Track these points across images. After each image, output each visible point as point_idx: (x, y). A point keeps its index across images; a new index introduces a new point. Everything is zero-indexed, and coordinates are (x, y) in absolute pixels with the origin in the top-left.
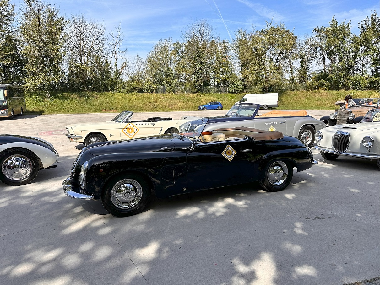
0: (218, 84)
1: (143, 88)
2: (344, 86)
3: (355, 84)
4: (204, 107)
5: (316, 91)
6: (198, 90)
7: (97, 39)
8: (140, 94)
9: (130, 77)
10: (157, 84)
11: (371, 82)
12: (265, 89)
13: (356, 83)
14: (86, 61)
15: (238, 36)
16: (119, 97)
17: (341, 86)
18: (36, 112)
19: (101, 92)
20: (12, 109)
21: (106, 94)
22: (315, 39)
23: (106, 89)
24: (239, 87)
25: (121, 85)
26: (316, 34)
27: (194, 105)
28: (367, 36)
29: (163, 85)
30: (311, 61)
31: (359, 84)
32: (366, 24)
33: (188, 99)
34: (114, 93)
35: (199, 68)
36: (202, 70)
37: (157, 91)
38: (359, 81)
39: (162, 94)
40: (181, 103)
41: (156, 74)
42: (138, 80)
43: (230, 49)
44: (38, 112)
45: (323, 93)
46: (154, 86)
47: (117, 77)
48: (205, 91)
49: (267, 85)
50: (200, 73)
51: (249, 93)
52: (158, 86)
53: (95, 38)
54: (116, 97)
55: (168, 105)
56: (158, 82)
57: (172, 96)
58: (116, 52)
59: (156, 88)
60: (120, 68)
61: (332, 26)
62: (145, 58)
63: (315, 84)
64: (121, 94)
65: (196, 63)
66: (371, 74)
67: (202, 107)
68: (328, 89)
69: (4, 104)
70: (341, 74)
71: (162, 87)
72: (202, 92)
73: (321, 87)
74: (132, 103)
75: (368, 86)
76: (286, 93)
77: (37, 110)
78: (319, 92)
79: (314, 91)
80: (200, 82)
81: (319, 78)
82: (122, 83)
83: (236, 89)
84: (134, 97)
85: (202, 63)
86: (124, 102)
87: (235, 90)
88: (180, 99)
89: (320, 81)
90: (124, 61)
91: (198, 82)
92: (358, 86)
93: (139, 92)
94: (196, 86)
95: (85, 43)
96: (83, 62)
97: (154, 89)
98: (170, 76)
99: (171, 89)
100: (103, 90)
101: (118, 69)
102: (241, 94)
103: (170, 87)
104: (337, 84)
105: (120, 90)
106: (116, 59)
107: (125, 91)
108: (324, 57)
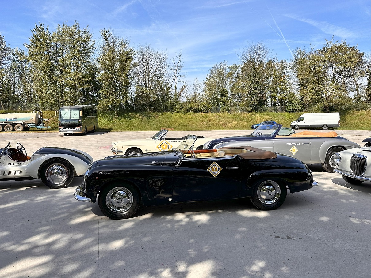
0: (275, 103)
1: (199, 108)
6: (253, 109)
8: (196, 114)
9: (188, 99)
12: (326, 108)
16: (176, 117)
18: (106, 129)
19: (161, 112)
20: (86, 127)
21: (165, 114)
23: (166, 110)
24: (297, 106)
25: (179, 106)
27: (248, 124)
29: (218, 105)
33: (242, 118)
34: (173, 113)
35: (254, 88)
36: (257, 90)
37: (212, 111)
39: (216, 113)
40: (235, 122)
42: (195, 101)
43: (288, 68)
44: (108, 129)
46: (209, 106)
47: (176, 99)
48: (260, 110)
49: (327, 105)
50: (255, 93)
51: (309, 112)
52: (213, 106)
53: (159, 65)
54: (174, 116)
55: (221, 123)
57: (226, 115)
58: (176, 77)
59: (211, 108)
60: (180, 91)
64: (178, 114)
65: (252, 83)
67: (255, 126)
69: (79, 122)
72: (257, 111)
74: (187, 122)
76: (350, 112)
77: (107, 128)
80: (255, 101)
82: (180, 104)
83: (294, 108)
84: (190, 117)
85: (257, 83)
86: (180, 121)
87: (292, 109)
88: (233, 118)
90: (183, 84)
91: (252, 101)
93: (194, 112)
94: (250, 106)
95: (150, 70)
97: (208, 109)
98: (225, 96)
99: (226, 108)
100: (163, 111)
101: (178, 92)
102: (299, 113)
103: (224, 107)
105: (178, 110)
106: (176, 83)
107: (182, 111)
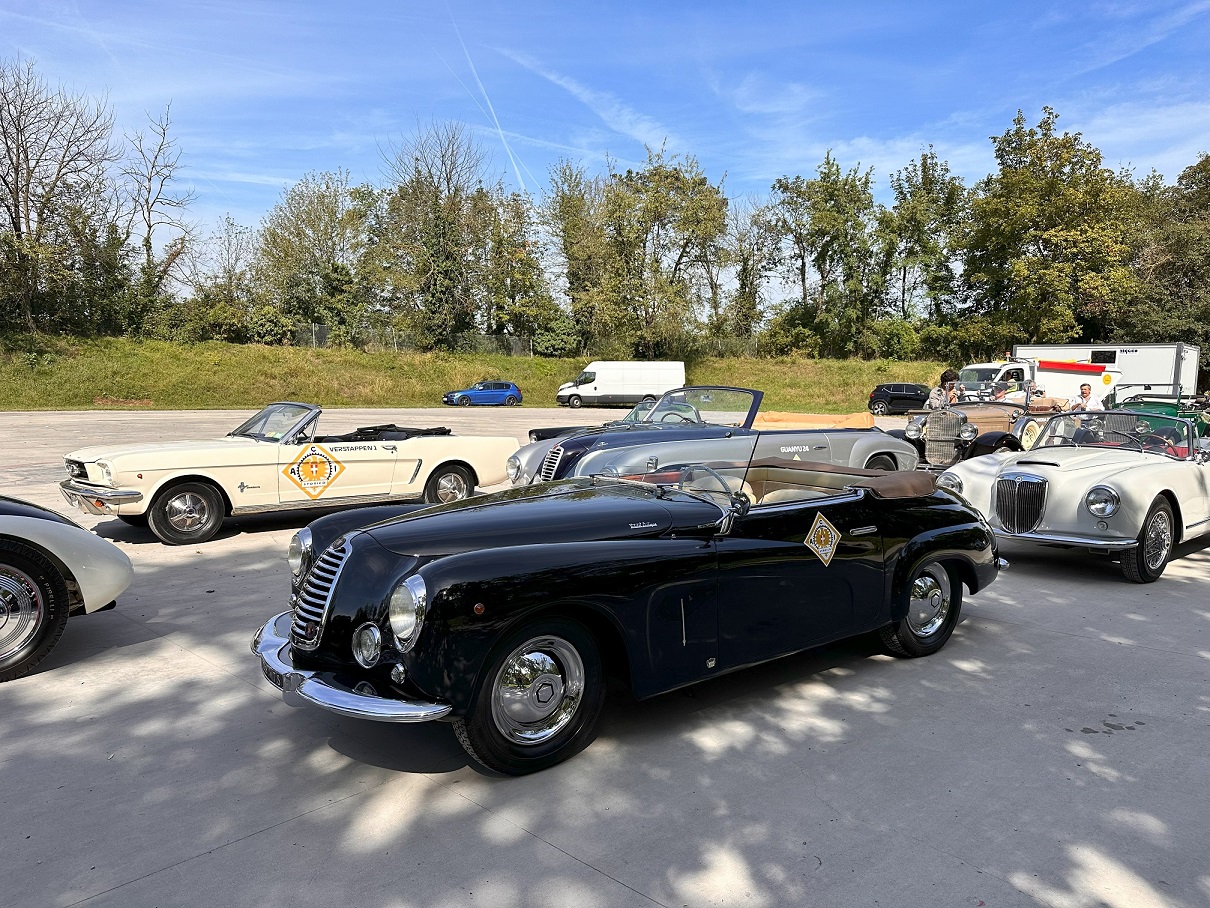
0: (501, 327)
1: (246, 327)
2: (858, 347)
3: (888, 342)
4: (463, 397)
5: (785, 358)
6: (438, 342)
7: (80, 153)
8: (237, 346)
9: (200, 288)
10: (295, 314)
11: (927, 339)
12: (647, 346)
13: (892, 338)
14: (34, 226)
15: (560, 183)
16: (157, 355)
17: (850, 346)
19: (88, 337)
21: (109, 342)
22: (780, 210)
23: (110, 327)
24: (564, 337)
25: (165, 315)
26: (781, 196)
27: (428, 389)
28: (916, 213)
29: (318, 320)
30: (768, 273)
31: (899, 341)
32: (909, 180)
33: (406, 368)
34: (141, 342)
35: (441, 273)
36: (449, 279)
37: (296, 339)
38: (897, 335)
39: (314, 348)
40: (382, 382)
41: (294, 283)
42: (230, 300)
43: (533, 220)
45: (805, 367)
46: (286, 321)
47: (152, 287)
48: (462, 347)
49: (651, 338)
50: (444, 289)
51: (596, 358)
52: (299, 321)
53: (74, 149)
54: (148, 354)
55: (336, 385)
56: (300, 308)
57: (351, 358)
58: (151, 203)
59: (294, 329)
60: (165, 257)
61: (826, 177)
62: (255, 230)
63: (782, 340)
64: (165, 345)
65: (432, 255)
66: (926, 315)
67: (457, 395)
68: (816, 353)
70: (853, 313)
71: (315, 327)
72: (451, 348)
73: (798, 347)
74: (204, 377)
75: (922, 349)
76: (702, 362)
78: (793, 363)
79: (780, 358)
81: (791, 321)
82: (170, 306)
83: (559, 344)
84: (212, 356)
85: (449, 256)
86: (177, 374)
87: (553, 346)
88: (377, 368)
89: (794, 332)
90: (179, 233)
91: (438, 315)
92: (897, 347)
93: (230, 340)
94: (429, 329)
95: (33, 164)
96: (24, 228)
97: (284, 333)
98: (343, 291)
99: (348, 333)
100: (99, 331)
101: (156, 260)
102: (572, 360)
103: (343, 327)
104: (842, 340)
105: (163, 329)
106: (150, 227)
107: (182, 333)
108: (804, 264)
